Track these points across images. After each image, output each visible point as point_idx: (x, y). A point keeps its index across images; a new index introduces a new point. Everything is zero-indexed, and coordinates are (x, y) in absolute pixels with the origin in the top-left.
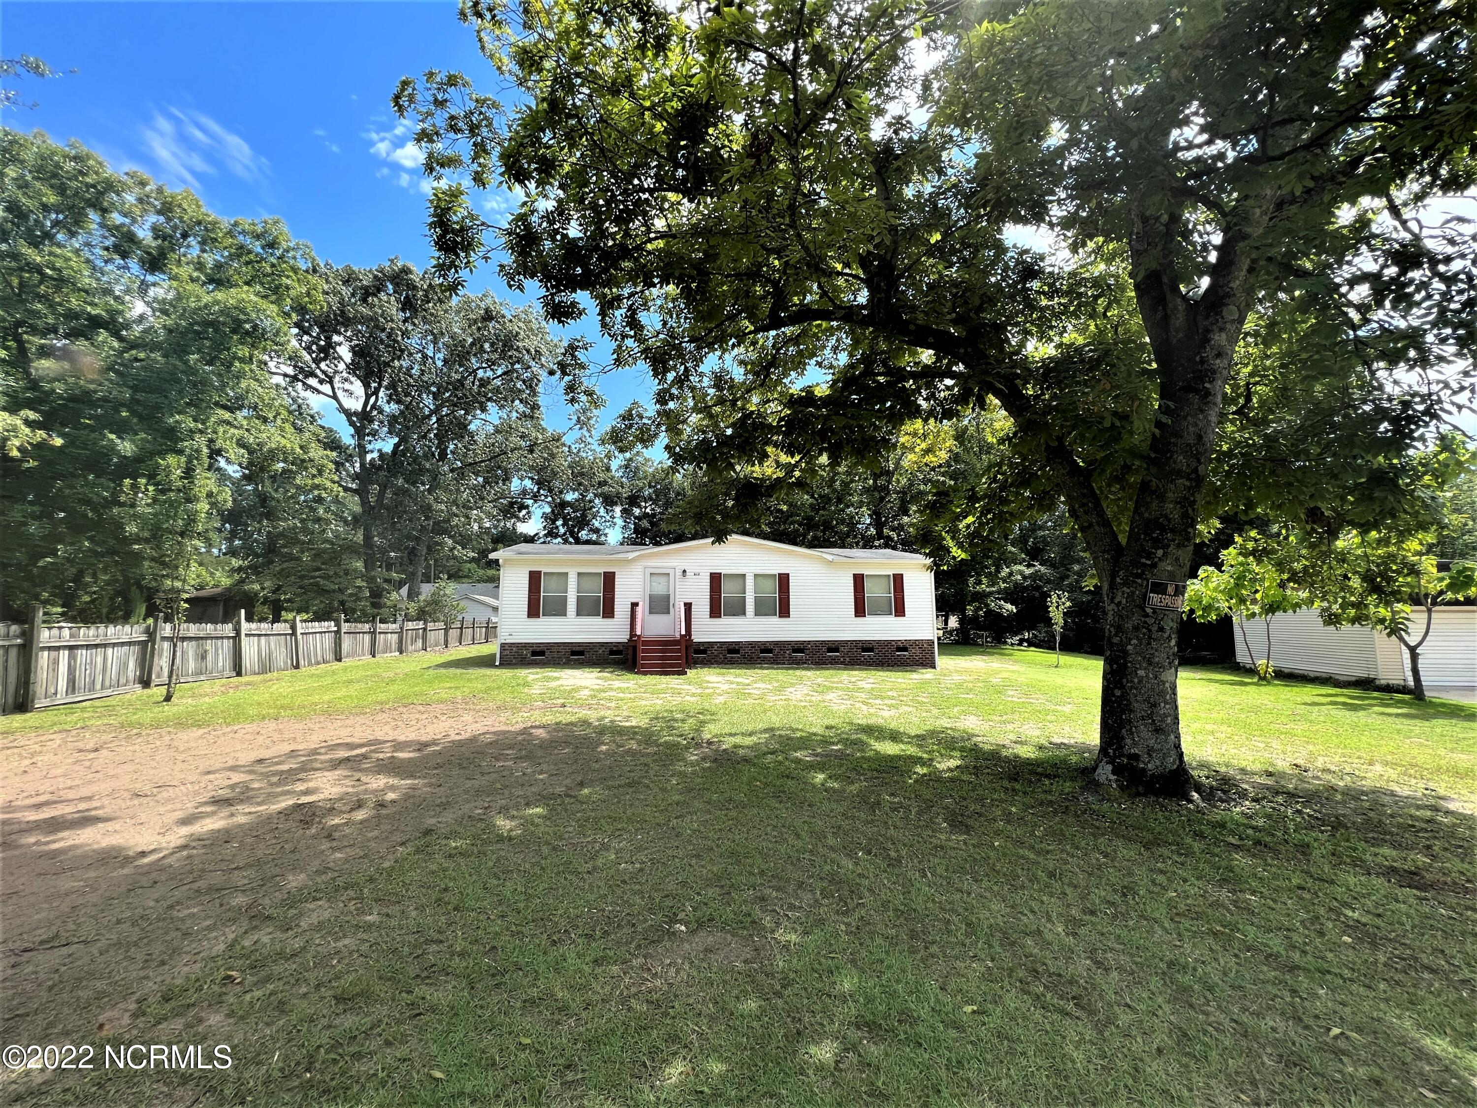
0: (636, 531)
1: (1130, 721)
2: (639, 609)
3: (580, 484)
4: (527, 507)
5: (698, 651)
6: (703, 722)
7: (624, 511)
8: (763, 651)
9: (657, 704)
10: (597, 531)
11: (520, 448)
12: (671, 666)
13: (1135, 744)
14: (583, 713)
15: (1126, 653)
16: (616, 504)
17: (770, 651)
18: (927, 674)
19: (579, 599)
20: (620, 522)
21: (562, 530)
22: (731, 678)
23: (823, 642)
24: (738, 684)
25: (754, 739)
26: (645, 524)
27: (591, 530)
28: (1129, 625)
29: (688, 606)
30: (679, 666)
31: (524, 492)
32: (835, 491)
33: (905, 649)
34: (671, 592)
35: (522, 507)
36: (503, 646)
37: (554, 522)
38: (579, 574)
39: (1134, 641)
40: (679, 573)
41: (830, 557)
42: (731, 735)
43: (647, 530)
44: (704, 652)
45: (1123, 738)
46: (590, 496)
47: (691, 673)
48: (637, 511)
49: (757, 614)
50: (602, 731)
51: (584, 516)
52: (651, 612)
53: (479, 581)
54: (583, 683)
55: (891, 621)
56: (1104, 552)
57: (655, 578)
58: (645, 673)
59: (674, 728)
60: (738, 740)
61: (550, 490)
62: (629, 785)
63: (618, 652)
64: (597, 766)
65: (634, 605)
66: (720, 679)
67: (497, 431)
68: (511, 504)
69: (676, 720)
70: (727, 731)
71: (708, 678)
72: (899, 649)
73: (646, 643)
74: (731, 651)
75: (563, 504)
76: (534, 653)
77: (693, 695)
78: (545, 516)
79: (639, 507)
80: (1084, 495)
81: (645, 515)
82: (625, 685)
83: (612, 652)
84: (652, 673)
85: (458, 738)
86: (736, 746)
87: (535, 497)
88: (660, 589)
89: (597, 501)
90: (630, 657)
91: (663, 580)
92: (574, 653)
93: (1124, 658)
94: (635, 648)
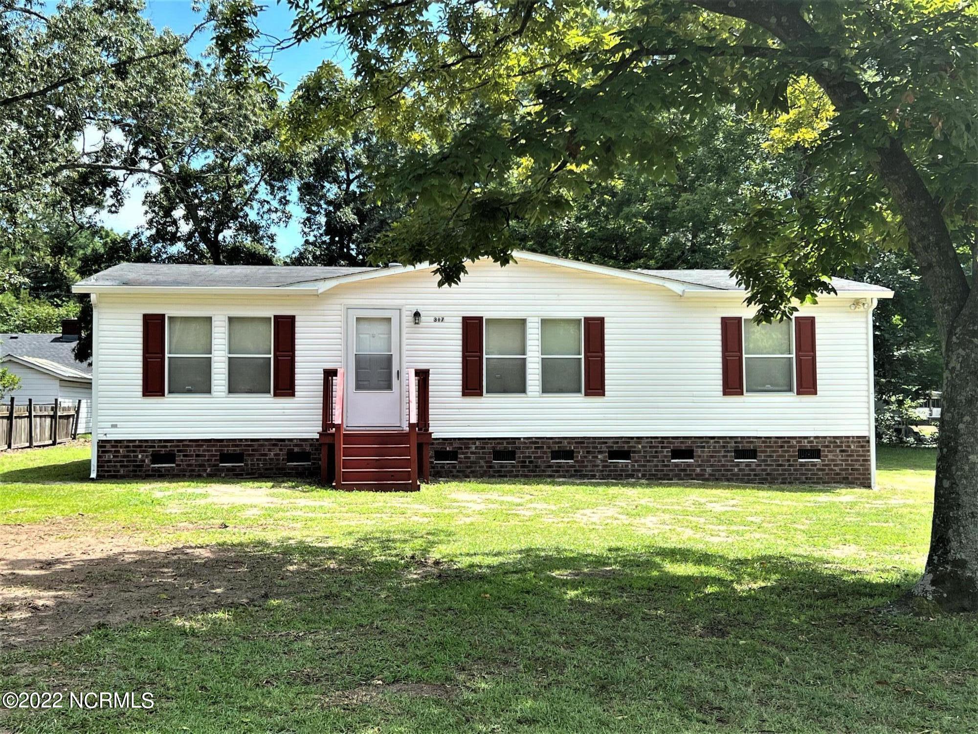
0: (331, 229)
1: (957, 519)
2: (338, 382)
3: (219, 138)
4: (114, 182)
5: (441, 454)
6: (432, 543)
7: (307, 190)
8: (556, 455)
9: (368, 524)
10: (253, 229)
11: (102, 70)
12: (393, 476)
13: (962, 546)
14: (257, 534)
15: (956, 431)
16: (290, 175)
17: (569, 455)
18: (846, 496)
19: (233, 365)
20: (298, 211)
21: (185, 228)
22: (494, 496)
23: (663, 440)
24: (502, 503)
25: (501, 559)
26: (348, 215)
27: (242, 227)
28: (962, 398)
29: (423, 376)
30: (408, 476)
31: (108, 151)
32: (715, 151)
33: (815, 453)
34: (395, 353)
35: (106, 183)
36: (102, 445)
37: (168, 212)
38: (231, 320)
39: (967, 418)
40: (408, 318)
41: (677, 288)
42: (468, 555)
43: (352, 228)
44: (453, 455)
45: (949, 541)
46: (238, 160)
47: (427, 490)
48: (332, 191)
49: (546, 389)
50: (287, 552)
51: (227, 199)
52: (358, 387)
53: (22, 329)
54: (248, 501)
55: (790, 400)
56: (944, 301)
57: (365, 326)
58: (349, 488)
59: (389, 548)
60: (476, 560)
61: (160, 151)
62: (327, 597)
63: (303, 456)
64: (283, 583)
65: (330, 374)
66: (475, 497)
67: (55, 34)
68: (84, 179)
69: (394, 541)
70: (465, 550)
71: (453, 496)
72: (804, 453)
73: (351, 438)
74: (499, 454)
75: (186, 178)
76: (157, 458)
77: (425, 515)
78: (150, 201)
79: (336, 180)
80: (923, 225)
81: (349, 198)
82: (317, 504)
83: (292, 456)
84: (360, 488)
85: (85, 557)
86: (472, 566)
87: (130, 164)
88: (374, 346)
89: (251, 169)
90: (323, 464)
91: (379, 329)
92: (225, 458)
93: (955, 440)
94: (331, 448)
